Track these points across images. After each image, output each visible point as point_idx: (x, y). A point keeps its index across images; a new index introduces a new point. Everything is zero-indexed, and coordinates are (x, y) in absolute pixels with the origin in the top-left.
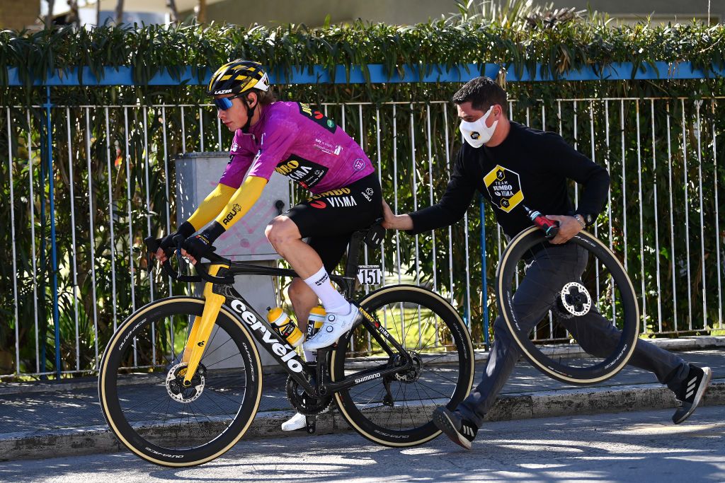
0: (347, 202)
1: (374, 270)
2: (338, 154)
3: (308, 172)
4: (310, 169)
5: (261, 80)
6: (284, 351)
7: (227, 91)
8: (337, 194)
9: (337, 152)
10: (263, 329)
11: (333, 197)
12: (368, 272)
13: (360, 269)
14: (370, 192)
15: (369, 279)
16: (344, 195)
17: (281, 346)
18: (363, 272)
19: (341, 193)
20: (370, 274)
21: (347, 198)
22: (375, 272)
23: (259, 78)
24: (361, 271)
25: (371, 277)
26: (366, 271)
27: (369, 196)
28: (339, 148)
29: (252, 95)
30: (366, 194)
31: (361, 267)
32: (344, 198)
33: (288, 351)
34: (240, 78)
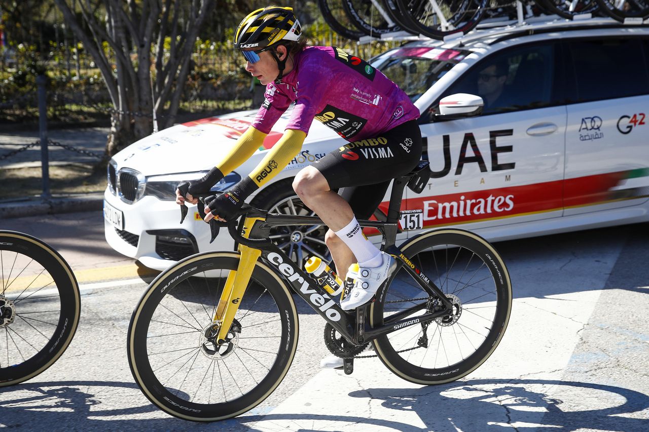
0: (382, 153)
1: (416, 215)
2: (376, 104)
3: (345, 123)
4: (348, 120)
5: (291, 29)
6: (322, 301)
7: (253, 45)
8: (372, 144)
9: (376, 102)
10: (301, 280)
11: (368, 147)
12: (411, 216)
13: (402, 214)
14: (409, 142)
15: (411, 224)
16: (380, 146)
17: (319, 296)
18: (406, 217)
19: (377, 144)
20: (413, 218)
21: (383, 149)
22: (418, 217)
23: (288, 28)
24: (403, 216)
25: (414, 222)
26: (409, 216)
27: (408, 147)
28: (378, 97)
29: (281, 48)
30: (405, 145)
31: (403, 212)
32: (379, 149)
33: (326, 301)
34: (267, 30)
